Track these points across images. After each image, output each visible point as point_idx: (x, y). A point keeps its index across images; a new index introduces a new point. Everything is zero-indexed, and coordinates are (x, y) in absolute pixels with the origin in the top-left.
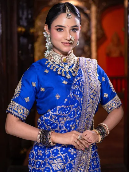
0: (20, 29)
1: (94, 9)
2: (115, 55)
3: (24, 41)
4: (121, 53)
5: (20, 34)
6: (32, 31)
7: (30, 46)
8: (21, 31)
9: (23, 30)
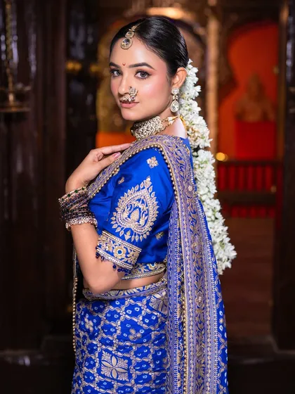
0: (71, 66)
1: (213, 26)
2: (253, 117)
3: (78, 88)
4: (265, 115)
5: (71, 76)
6: (94, 68)
7: (89, 98)
8: (73, 70)
9: (78, 67)
